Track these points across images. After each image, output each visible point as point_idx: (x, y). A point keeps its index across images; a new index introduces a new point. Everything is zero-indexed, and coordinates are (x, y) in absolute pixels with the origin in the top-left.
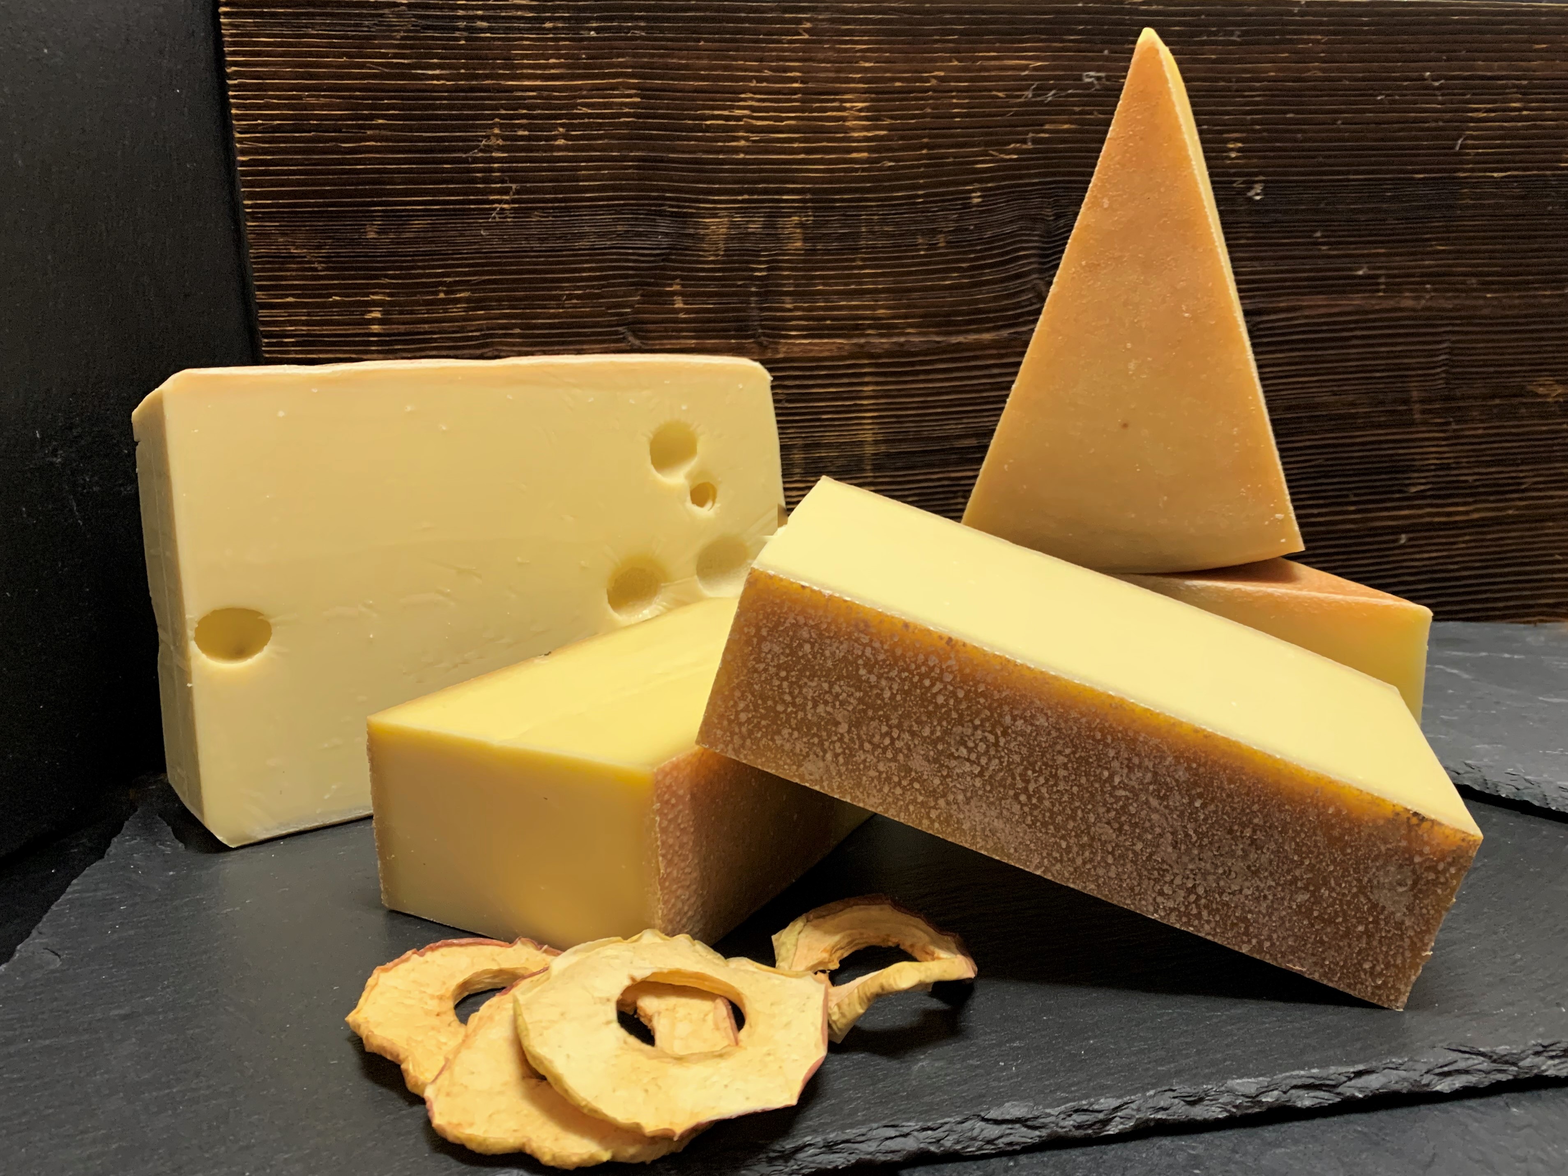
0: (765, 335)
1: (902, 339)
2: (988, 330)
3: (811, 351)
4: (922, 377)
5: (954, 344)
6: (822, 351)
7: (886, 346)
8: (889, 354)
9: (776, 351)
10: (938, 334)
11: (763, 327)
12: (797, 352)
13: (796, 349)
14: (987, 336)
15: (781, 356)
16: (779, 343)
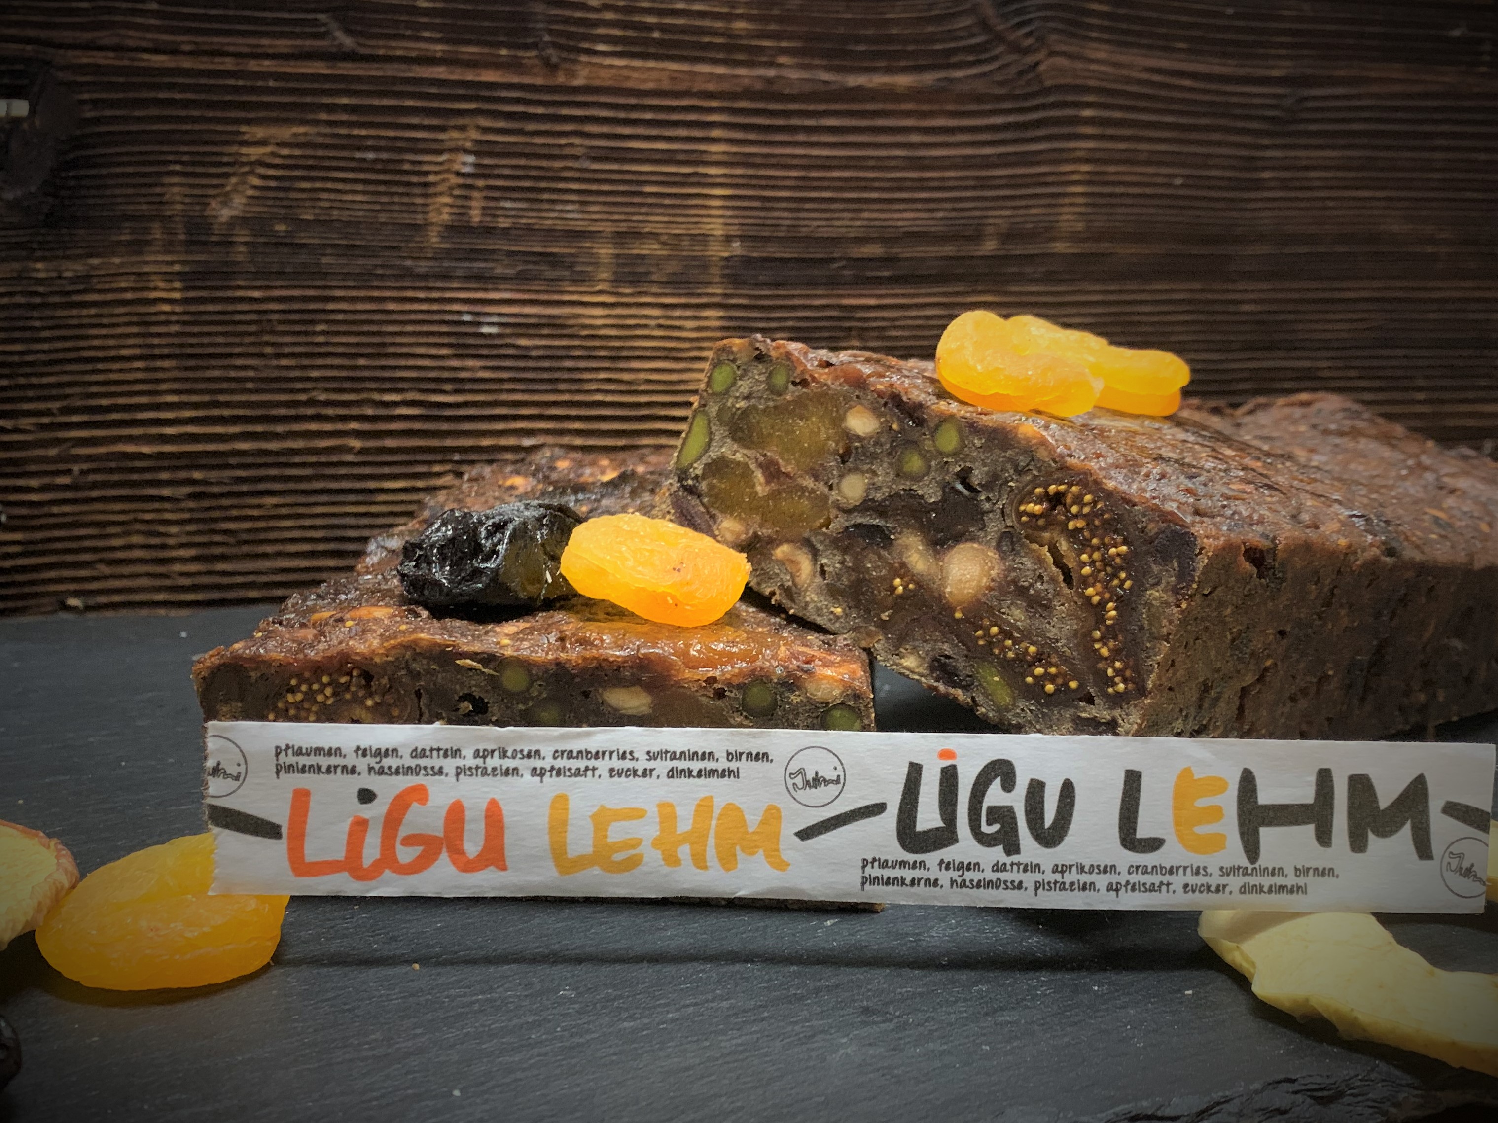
0: (555, 45)
1: (771, 73)
2: (904, 70)
3: (628, 78)
4: (801, 137)
5: (852, 89)
6: (644, 81)
7: (746, 81)
8: (748, 94)
9: (572, 74)
10: (829, 69)
11: (550, 32)
12: (605, 78)
13: (603, 73)
14: (904, 81)
15: (578, 82)
16: (575, 61)
